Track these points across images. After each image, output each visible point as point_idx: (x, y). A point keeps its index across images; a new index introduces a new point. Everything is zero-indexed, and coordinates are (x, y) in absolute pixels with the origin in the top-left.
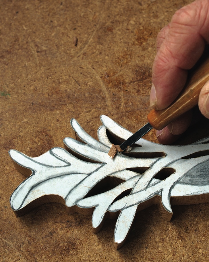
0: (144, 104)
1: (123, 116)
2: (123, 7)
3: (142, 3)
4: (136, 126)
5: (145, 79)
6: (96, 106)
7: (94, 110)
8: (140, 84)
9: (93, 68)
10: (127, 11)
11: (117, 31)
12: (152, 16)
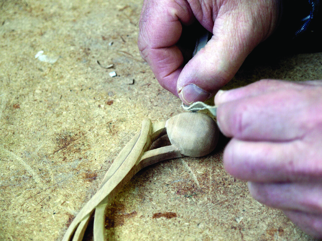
0: (74, 169)
1: (56, 188)
2: (23, 78)
3: (43, 68)
4: (72, 194)
5: (68, 145)
6: (25, 187)
7: (24, 191)
8: (64, 151)
9: (11, 151)
10: (29, 81)
11: (24, 105)
12: (57, 78)
